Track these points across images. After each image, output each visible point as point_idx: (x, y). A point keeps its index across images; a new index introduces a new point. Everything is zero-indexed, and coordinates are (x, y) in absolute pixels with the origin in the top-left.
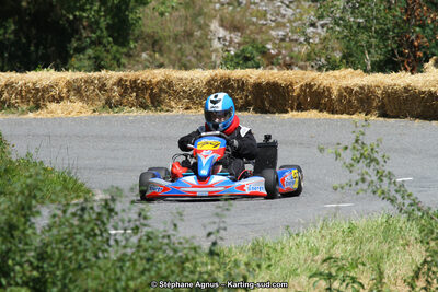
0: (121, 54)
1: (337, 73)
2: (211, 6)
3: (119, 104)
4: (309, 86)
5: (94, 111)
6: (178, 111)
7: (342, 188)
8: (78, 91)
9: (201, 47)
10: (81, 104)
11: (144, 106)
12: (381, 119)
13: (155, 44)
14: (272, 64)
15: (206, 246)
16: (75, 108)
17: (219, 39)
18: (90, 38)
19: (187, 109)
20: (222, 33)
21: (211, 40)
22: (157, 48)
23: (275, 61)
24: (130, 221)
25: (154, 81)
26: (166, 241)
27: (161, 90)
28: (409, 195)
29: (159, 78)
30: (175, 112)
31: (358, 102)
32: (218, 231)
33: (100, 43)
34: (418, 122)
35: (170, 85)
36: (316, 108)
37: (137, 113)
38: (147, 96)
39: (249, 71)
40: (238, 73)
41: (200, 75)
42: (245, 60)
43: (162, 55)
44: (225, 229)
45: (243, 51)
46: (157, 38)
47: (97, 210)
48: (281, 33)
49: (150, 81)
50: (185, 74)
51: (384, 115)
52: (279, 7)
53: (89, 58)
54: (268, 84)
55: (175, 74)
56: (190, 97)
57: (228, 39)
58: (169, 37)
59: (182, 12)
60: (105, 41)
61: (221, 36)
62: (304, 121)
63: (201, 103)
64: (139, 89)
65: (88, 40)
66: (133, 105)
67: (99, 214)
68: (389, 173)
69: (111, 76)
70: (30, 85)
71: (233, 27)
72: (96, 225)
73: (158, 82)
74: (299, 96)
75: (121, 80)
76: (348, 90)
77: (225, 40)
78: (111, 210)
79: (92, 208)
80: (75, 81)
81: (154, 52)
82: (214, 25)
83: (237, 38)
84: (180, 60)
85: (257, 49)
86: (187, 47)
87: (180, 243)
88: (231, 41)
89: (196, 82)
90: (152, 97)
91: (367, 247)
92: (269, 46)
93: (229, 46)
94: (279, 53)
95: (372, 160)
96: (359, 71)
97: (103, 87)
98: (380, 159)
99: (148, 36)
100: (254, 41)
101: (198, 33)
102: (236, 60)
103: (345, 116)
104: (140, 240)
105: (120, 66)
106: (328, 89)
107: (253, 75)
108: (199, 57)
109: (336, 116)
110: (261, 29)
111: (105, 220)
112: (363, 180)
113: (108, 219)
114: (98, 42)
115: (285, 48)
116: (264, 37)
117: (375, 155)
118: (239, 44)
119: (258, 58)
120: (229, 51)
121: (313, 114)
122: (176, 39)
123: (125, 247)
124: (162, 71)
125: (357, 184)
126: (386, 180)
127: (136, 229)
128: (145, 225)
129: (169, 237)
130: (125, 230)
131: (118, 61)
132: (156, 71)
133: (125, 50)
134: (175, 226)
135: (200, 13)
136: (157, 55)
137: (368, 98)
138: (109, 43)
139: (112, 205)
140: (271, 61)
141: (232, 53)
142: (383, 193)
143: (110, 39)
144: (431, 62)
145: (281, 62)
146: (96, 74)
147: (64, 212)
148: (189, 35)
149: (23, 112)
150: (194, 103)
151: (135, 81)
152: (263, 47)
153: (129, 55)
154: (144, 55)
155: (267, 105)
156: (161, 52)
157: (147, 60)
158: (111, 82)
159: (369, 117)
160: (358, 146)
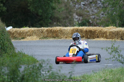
0: (48, 23)
1: (108, 27)
2: (74, 9)
3: (47, 37)
4: (100, 31)
5: (40, 39)
7: (108, 59)
8: (35, 33)
9: (71, 21)
12: (121, 40)
15: (68, 77)
16: (35, 38)
17: (76, 19)
19: (66, 38)
20: (77, 17)
21: (74, 19)
22: (58, 21)
23: (92, 24)
24: (47, 69)
27: (59, 33)
29: (58, 29)
30: (62, 39)
32: (72, 72)
33: (42, 20)
35: (61, 31)
36: (103, 37)
37: (52, 39)
39: (83, 27)
40: (81, 28)
41: (70, 29)
42: (83, 24)
44: (74, 71)
45: (83, 22)
46: (58, 18)
48: (93, 17)
49: (55, 30)
50: (65, 28)
52: (93, 10)
54: (89, 31)
55: (63, 28)
56: (67, 35)
58: (62, 18)
59: (65, 11)
62: (99, 41)
64: (52, 32)
66: (51, 37)
68: (122, 55)
69: (44, 29)
70: (22, 32)
71: (80, 15)
73: (58, 31)
74: (98, 34)
75: (47, 30)
76: (112, 32)
80: (35, 30)
82: (75, 15)
83: (81, 18)
84: (65, 24)
85: (87, 21)
86: (67, 21)
87: (61, 75)
88: (79, 19)
89: (68, 30)
90: (55, 35)
91: (116, 76)
92: (90, 20)
94: (93, 22)
95: (117, 52)
96: (115, 27)
97: (42, 32)
98: (119, 52)
99: (56, 18)
100: (86, 19)
101: (70, 17)
102: (81, 24)
103: (111, 40)
104: (50, 74)
106: (106, 32)
107: (85, 28)
109: (108, 40)
110: (88, 16)
112: (114, 57)
115: (95, 21)
116: (89, 18)
117: (118, 50)
118: (82, 20)
119: (87, 24)
120: (79, 22)
121: (102, 39)
122: (64, 19)
124: (59, 27)
125: (112, 58)
126: (121, 57)
128: (51, 70)
129: (58, 73)
131: (47, 25)
132: (57, 27)
134: (60, 70)
135: (70, 11)
136: (58, 23)
140: (90, 24)
142: (120, 61)
145: (94, 25)
146: (40, 28)
148: (67, 17)
149: (20, 39)
151: (51, 30)
153: (50, 23)
154: (55, 23)
155: (89, 36)
156: (60, 22)
157: (55, 25)
158: (45, 31)
159: (118, 40)
160: (113, 48)
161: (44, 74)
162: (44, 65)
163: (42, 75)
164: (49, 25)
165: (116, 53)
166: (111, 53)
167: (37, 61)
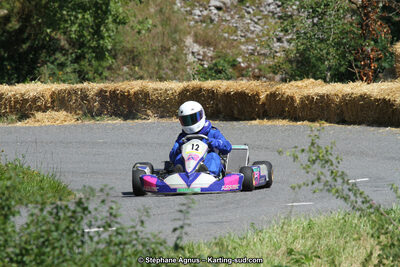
0: (104, 68)
1: (299, 83)
2: (186, 23)
3: (100, 113)
4: (274, 95)
5: (78, 120)
6: (154, 119)
7: (299, 187)
8: (62, 101)
9: (177, 61)
10: (65, 113)
11: (123, 115)
13: (134, 58)
14: (243, 76)
15: (171, 243)
16: (60, 117)
17: (193, 53)
18: (76, 53)
19: (162, 117)
20: (196, 48)
21: (186, 54)
22: (136, 63)
23: (244, 72)
25: (132, 92)
26: (134, 236)
28: (361, 194)
29: (137, 89)
30: (151, 120)
32: (182, 227)
33: (85, 58)
35: (147, 95)
37: (116, 121)
39: (218, 82)
40: (209, 84)
41: (174, 87)
42: (216, 72)
43: (141, 69)
44: (189, 225)
45: (215, 65)
46: (136, 53)
47: (72, 208)
48: (250, 47)
49: (128, 92)
50: (160, 85)
51: (343, 122)
52: (249, 24)
53: (75, 71)
54: (235, 93)
55: (151, 85)
56: (165, 106)
57: (201, 53)
58: (148, 52)
59: (160, 29)
60: (88, 56)
61: (195, 50)
64: (118, 99)
66: (113, 114)
67: (74, 212)
68: (343, 173)
69: (93, 87)
70: (19, 96)
71: (206, 42)
72: (72, 222)
73: (135, 93)
74: (264, 104)
75: (101, 91)
76: (310, 99)
77: (199, 54)
78: (85, 209)
79: (67, 207)
80: (60, 92)
81: (134, 65)
82: (189, 41)
83: (210, 52)
84: (158, 72)
85: (229, 62)
86: (165, 62)
87: (148, 239)
88: (205, 55)
89: (170, 92)
92: (240, 60)
93: (203, 60)
94: (249, 66)
95: (327, 162)
96: (320, 81)
97: (84, 97)
98: (334, 161)
99: (128, 51)
100: (226, 55)
101: (174, 48)
102: (208, 72)
103: (306, 123)
104: (110, 236)
105: (102, 78)
106: (292, 98)
107: (222, 85)
108: (175, 70)
109: (299, 123)
110: (232, 44)
111: (79, 218)
112: (319, 180)
113: (82, 217)
115: (254, 61)
116: (235, 51)
117: (330, 158)
118: (212, 58)
119: (230, 70)
120: (202, 65)
122: (154, 54)
123: (98, 243)
124: (140, 82)
125: (313, 183)
126: (340, 181)
128: (116, 223)
129: (136, 232)
131: (101, 74)
132: (134, 83)
134: (142, 222)
135: (176, 30)
136: (137, 69)
137: (328, 106)
138: (93, 58)
139: (85, 204)
140: (241, 74)
141: (206, 66)
142: (337, 191)
143: (94, 55)
145: (251, 74)
146: (79, 86)
147: (42, 210)
148: (165, 50)
149: (12, 121)
150: (168, 112)
151: (114, 91)
152: (234, 60)
153: (110, 69)
154: (125, 69)
155: (236, 112)
156: (140, 65)
157: (127, 73)
158: (93, 93)
159: (328, 124)
160: (313, 149)
161: (91, 234)
162: (91, 207)
164: (106, 73)
165: (323, 166)
166: (308, 167)
167: (69, 193)
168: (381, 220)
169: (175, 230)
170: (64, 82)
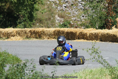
0: (31, 24)
1: (89, 29)
2: (56, 11)
3: (30, 37)
4: (81, 33)
5: (23, 39)
6: (46, 39)
7: (88, 60)
8: (19, 34)
9: (53, 22)
10: (20, 37)
11: (37, 38)
12: (101, 42)
13: (40, 21)
14: (72, 27)
16: (18, 38)
17: (58, 20)
18: (23, 20)
19: (48, 39)
20: (58, 18)
21: (55, 20)
22: (41, 22)
23: (73, 26)
24: (31, 69)
25: (39, 31)
26: (40, 74)
27: (41, 33)
28: (107, 62)
29: (41, 30)
30: (45, 39)
31: (94, 37)
32: (54, 72)
33: (26, 21)
34: (110, 43)
35: (44, 32)
36: (83, 39)
37: (35, 40)
38: (38, 35)
39: (65, 29)
40: (62, 29)
41: (52, 30)
42: (65, 26)
43: (42, 24)
44: (56, 71)
46: (41, 20)
47: (22, 65)
48: (75, 18)
50: (48, 29)
51: (101, 41)
52: (74, 12)
53: (23, 25)
54: (70, 32)
55: (45, 29)
56: (49, 35)
57: (60, 20)
58: (44, 19)
59: (48, 13)
60: (27, 20)
61: (58, 19)
62: (80, 42)
63: (52, 37)
64: (35, 33)
65: (22, 20)
66: (34, 38)
67: (22, 67)
68: (101, 56)
69: (28, 30)
70: (6, 32)
71: (61, 17)
72: (22, 69)
73: (40, 31)
74: (78, 35)
75: (31, 31)
76: (92, 34)
77: (59, 20)
78: (26, 66)
79: (20, 65)
80: (18, 31)
81: (40, 23)
82: (56, 16)
83: (62, 20)
84: (47, 25)
85: (68, 23)
86: (49, 22)
87: (44, 75)
88: (61, 20)
89: (51, 31)
90: (39, 35)
91: (95, 76)
92: (71, 22)
93: (60, 22)
94: (74, 24)
96: (95, 29)
97: (26, 33)
98: (99, 52)
99: (39, 19)
100: (67, 21)
101: (52, 18)
102: (62, 26)
103: (91, 41)
104: (33, 74)
105: (31, 27)
106: (86, 34)
107: (66, 30)
108: (52, 25)
109: (88, 41)
110: (69, 17)
111: (24, 68)
112: (94, 58)
113: (25, 68)
114: (25, 21)
115: (76, 23)
116: (70, 20)
117: (98, 51)
118: (63, 21)
119: (68, 25)
120: (60, 23)
121: (82, 40)
122: (46, 20)
123: (29, 76)
124: (42, 28)
125: (92, 59)
126: (100, 58)
127: (32, 71)
128: (35, 70)
129: (41, 73)
130: (29, 71)
131: (31, 26)
132: (40, 28)
133: (32, 23)
135: (53, 13)
136: (41, 24)
137: (97, 36)
138: (28, 21)
139: (26, 64)
141: (61, 24)
142: (100, 61)
143: (29, 20)
144: (114, 26)
145: (74, 26)
146: (24, 29)
147: (13, 66)
148: (50, 19)
149: (4, 39)
150: (50, 37)
151: (34, 31)
152: (70, 22)
153: (33, 24)
156: (42, 23)
157: (38, 25)
158: (28, 31)
159: (97, 41)
160: (93, 49)
161: (28, 73)
162: (27, 65)
163: (26, 74)
164: (32, 26)
165: (96, 54)
166: (91, 54)
167: (21, 61)
168: (112, 70)
169: (52, 72)
170: (19, 28)
